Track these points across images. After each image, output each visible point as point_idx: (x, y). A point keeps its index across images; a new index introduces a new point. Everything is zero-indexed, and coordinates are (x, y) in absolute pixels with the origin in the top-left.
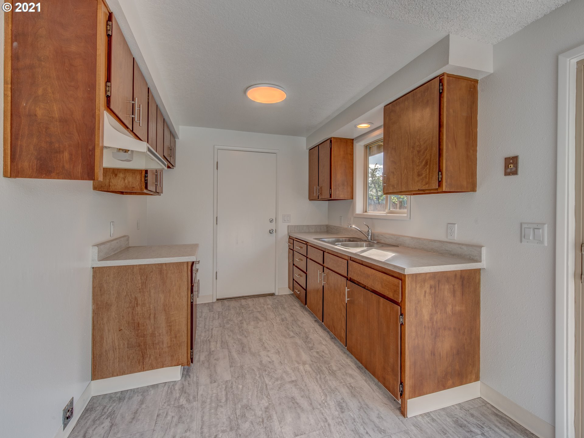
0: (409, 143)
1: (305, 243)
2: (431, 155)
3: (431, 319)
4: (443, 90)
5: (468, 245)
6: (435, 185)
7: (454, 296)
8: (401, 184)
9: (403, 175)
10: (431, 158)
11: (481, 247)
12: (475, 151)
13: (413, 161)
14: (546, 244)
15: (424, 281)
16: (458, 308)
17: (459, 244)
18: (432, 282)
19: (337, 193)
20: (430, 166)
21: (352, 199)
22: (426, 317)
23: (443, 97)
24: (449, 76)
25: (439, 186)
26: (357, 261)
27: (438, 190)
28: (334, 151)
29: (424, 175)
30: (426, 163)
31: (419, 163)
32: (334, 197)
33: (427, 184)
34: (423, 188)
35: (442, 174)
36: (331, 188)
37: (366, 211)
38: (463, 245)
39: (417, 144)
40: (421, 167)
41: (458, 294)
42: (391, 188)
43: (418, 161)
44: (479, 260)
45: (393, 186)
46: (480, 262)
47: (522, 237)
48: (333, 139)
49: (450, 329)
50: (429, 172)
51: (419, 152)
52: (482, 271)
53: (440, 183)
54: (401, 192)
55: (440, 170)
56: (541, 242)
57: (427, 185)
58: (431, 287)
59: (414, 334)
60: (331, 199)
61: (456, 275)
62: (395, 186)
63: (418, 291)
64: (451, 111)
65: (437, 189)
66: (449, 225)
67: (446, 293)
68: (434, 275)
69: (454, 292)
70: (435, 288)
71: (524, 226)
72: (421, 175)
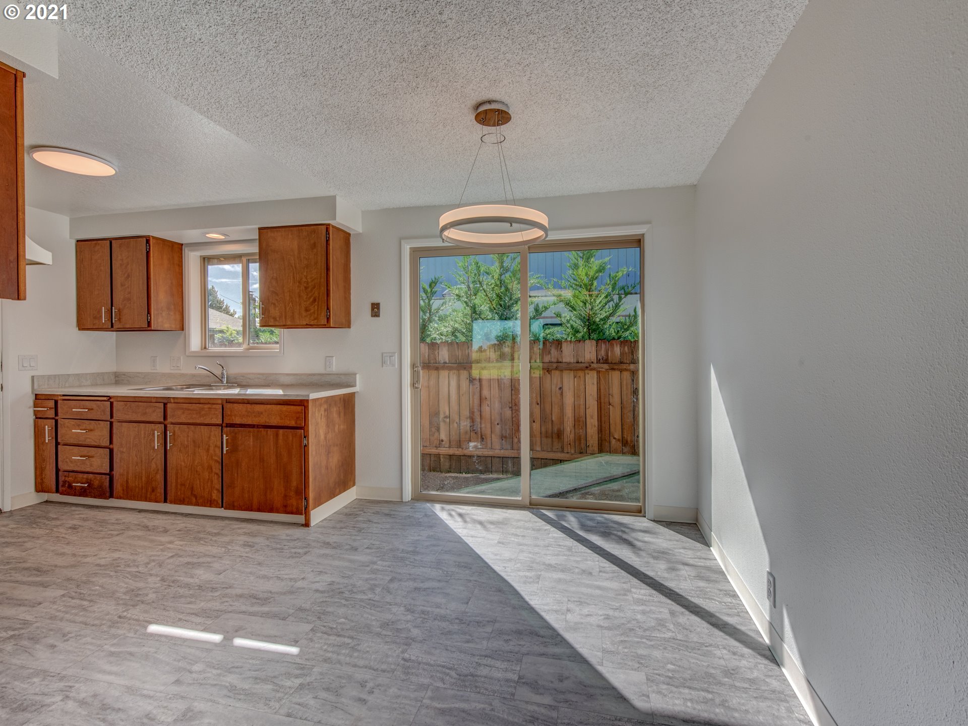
0: (294, 277)
1: (105, 398)
2: (319, 293)
3: (325, 438)
4: (329, 238)
5: (345, 375)
6: (324, 321)
7: (340, 417)
8: (286, 317)
9: (288, 308)
10: (319, 296)
11: (356, 374)
12: (350, 293)
13: (300, 296)
14: (396, 366)
15: (321, 405)
16: (342, 427)
17: (337, 374)
18: (325, 406)
19: (160, 320)
20: (318, 303)
21: (183, 330)
22: (322, 437)
23: (329, 245)
24: (333, 227)
25: (327, 322)
26: (240, 401)
27: (327, 325)
28: (153, 256)
29: (312, 311)
30: (315, 300)
31: (306, 298)
32: (155, 326)
33: (315, 319)
34: (312, 323)
35: (329, 312)
36: (149, 312)
37: (205, 348)
38: (341, 374)
39: (304, 280)
40: (308, 302)
41: (342, 414)
42: (272, 320)
43: (305, 297)
44: (354, 386)
45: (275, 319)
46: (356, 386)
47: (383, 363)
48: (151, 239)
49: (337, 445)
50: (318, 309)
51: (306, 288)
52: (356, 395)
53: (328, 319)
54: (284, 325)
55: (328, 308)
56: (393, 365)
57: (316, 321)
58: (325, 411)
59: (314, 453)
60: (149, 328)
61: (340, 399)
62: (278, 319)
63: (317, 414)
64: (335, 258)
65: (325, 325)
66: (328, 358)
67: (334, 414)
68: (328, 400)
69: (339, 414)
70: (328, 410)
71: (384, 355)
72: (310, 310)
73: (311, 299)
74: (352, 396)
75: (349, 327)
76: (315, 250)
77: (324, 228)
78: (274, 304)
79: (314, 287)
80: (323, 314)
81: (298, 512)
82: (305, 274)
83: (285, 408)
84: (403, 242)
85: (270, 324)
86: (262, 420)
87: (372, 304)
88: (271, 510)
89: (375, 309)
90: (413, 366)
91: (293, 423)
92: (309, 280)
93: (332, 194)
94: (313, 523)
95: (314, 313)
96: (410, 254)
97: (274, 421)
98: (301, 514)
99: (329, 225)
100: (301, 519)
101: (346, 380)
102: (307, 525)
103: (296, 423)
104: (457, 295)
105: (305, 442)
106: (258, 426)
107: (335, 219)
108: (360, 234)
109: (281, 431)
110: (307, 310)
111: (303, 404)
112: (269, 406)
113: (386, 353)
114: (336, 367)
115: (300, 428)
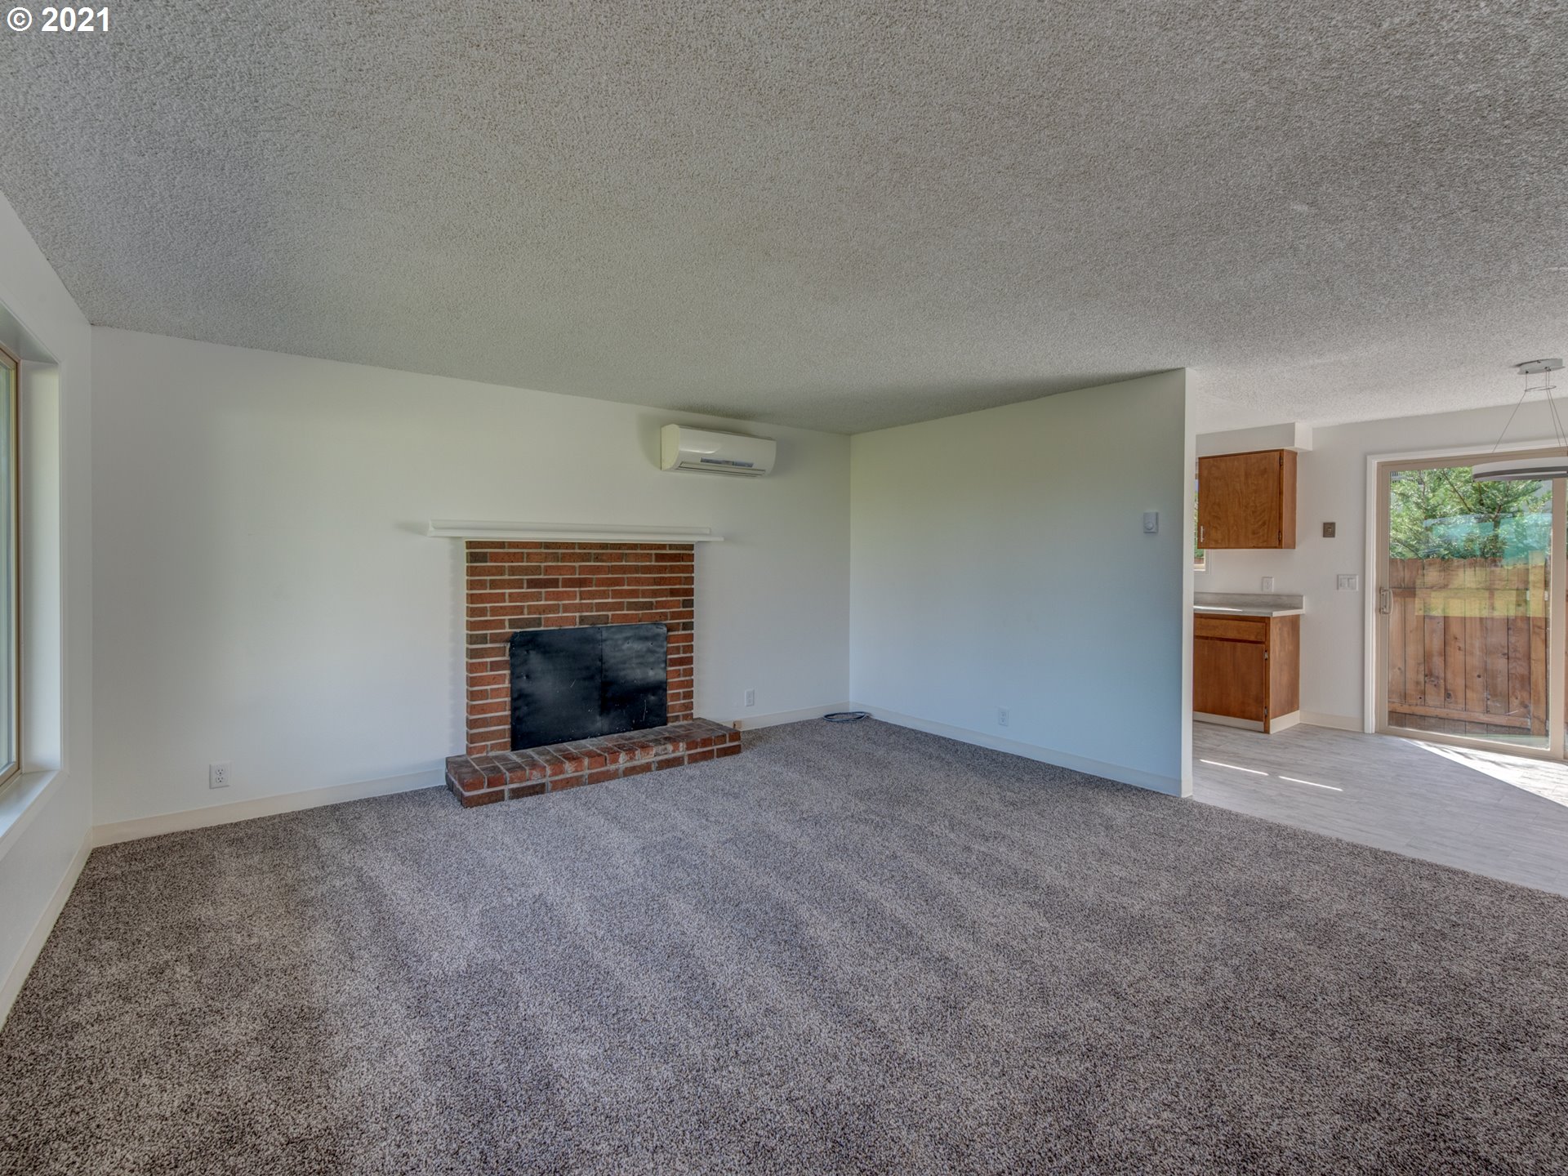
5: (1288, 596)
11: (1302, 596)
33: (1264, 541)
40: (1256, 526)
50: (1268, 531)
55: (1280, 532)
56: (1354, 588)
73: (1260, 523)
74: (1297, 617)
75: (1294, 548)
76: (1266, 476)
77: (1277, 455)
78: (1216, 528)
79: (1264, 511)
80: (1276, 535)
81: (1257, 718)
82: (1253, 498)
83: (1243, 624)
84: (1368, 457)
85: (1211, 546)
86: (1218, 633)
87: (1325, 524)
88: (1227, 713)
89: (1329, 530)
90: (1380, 590)
91: (1252, 638)
92: (1258, 505)
93: (1293, 421)
94: (1272, 731)
95: (1263, 536)
96: (1378, 470)
97: (1231, 635)
98: (1262, 721)
99: (1283, 450)
100: (1260, 725)
101: (1293, 602)
102: (1266, 731)
103: (1256, 637)
104: (1401, 494)
105: (1266, 656)
106: (1212, 638)
107: (1293, 445)
108: (1310, 452)
109: (1239, 644)
110: (1254, 533)
111: (1265, 621)
112: (1225, 621)
113: (1343, 575)
114: (1274, 587)
115: (1261, 642)
